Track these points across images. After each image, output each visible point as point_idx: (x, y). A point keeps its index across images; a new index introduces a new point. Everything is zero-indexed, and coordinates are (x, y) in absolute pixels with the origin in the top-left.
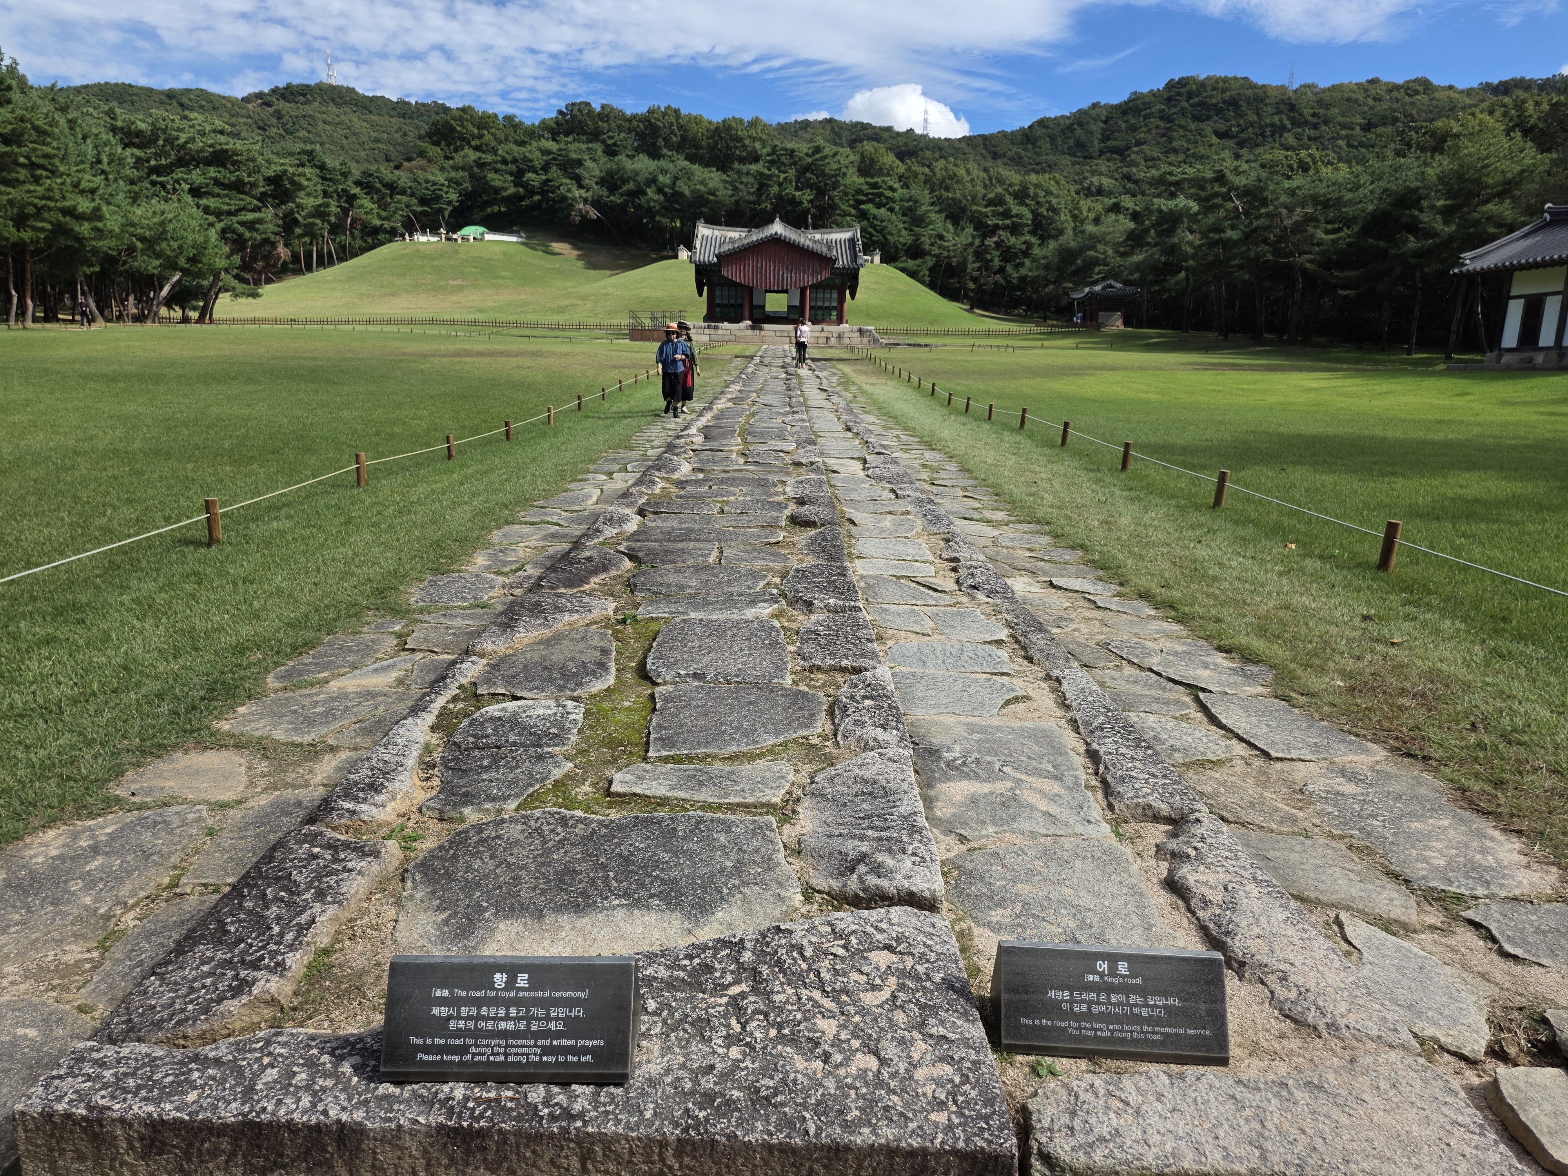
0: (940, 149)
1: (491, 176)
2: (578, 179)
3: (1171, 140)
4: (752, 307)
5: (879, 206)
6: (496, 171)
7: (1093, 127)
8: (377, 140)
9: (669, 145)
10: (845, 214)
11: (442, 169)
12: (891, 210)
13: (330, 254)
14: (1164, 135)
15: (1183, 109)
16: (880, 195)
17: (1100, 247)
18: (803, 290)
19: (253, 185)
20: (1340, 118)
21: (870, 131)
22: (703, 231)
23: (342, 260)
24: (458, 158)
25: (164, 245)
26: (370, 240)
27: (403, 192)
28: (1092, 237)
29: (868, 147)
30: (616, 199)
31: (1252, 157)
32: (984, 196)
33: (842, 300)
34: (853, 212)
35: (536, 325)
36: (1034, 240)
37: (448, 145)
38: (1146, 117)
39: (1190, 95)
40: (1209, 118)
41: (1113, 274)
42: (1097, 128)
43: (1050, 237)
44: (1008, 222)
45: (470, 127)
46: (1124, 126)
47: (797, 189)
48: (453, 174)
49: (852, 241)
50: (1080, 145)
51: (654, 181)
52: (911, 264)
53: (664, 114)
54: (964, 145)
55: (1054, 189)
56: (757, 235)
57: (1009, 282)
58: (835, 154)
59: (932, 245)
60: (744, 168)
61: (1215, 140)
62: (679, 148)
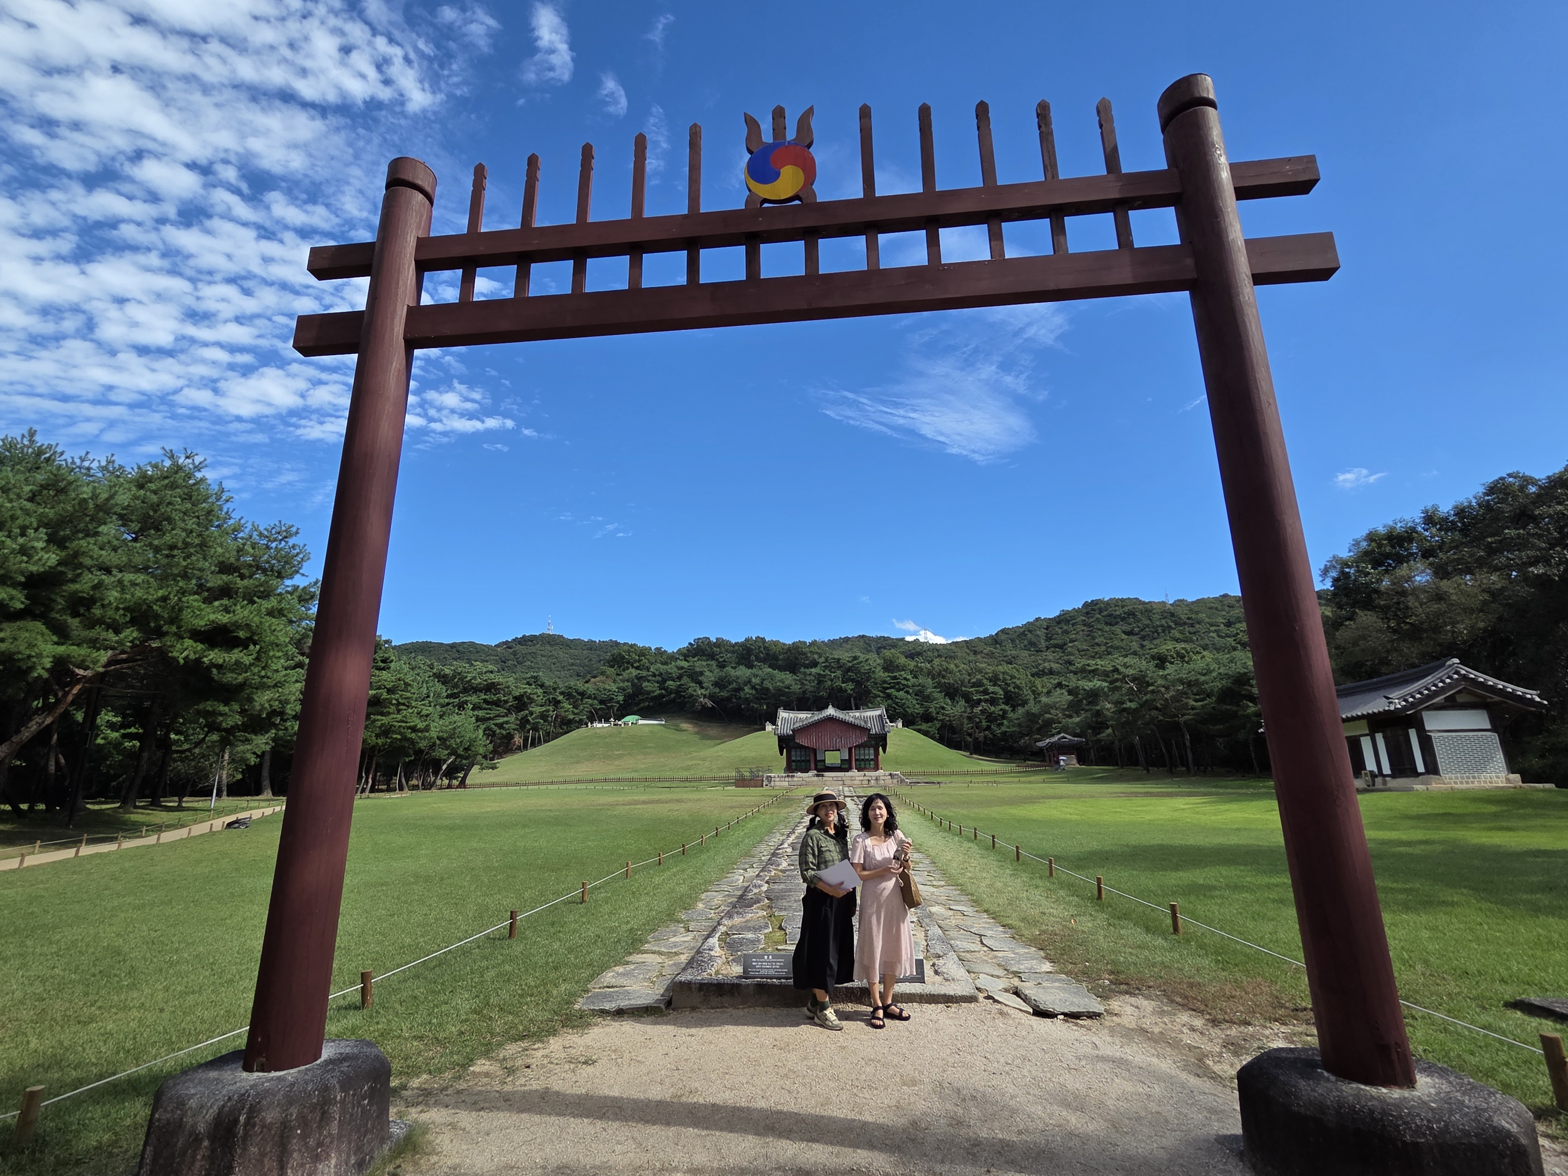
0: (938, 650)
1: (645, 684)
2: (700, 683)
3: (1094, 638)
4: (816, 761)
5: (898, 690)
6: (648, 681)
7: (1039, 633)
8: (573, 665)
9: (758, 659)
10: (877, 696)
11: (615, 681)
12: (907, 692)
13: (539, 737)
14: (1088, 636)
15: (1098, 618)
16: (898, 683)
17: (1052, 711)
18: (850, 750)
19: (506, 702)
20: (1207, 620)
21: (890, 641)
22: (783, 714)
23: (546, 741)
24: (625, 675)
25: (452, 741)
26: (565, 727)
27: (589, 697)
28: (1047, 705)
29: (887, 653)
30: (724, 694)
31: (1153, 646)
32: (970, 680)
33: (877, 754)
34: (882, 694)
35: (672, 780)
36: (1007, 708)
37: (619, 667)
38: (1073, 625)
39: (1101, 611)
40: (1117, 623)
41: (1065, 729)
42: (1041, 633)
43: (1019, 705)
44: (987, 697)
45: (634, 656)
46: (1060, 631)
47: (843, 682)
48: (621, 685)
49: (880, 716)
50: (1032, 644)
51: (749, 682)
52: (924, 726)
53: (756, 641)
54: (953, 647)
55: (1016, 674)
56: (818, 716)
57: (995, 736)
58: (867, 660)
59: (938, 713)
60: (808, 671)
61: (1124, 636)
62: (764, 661)
